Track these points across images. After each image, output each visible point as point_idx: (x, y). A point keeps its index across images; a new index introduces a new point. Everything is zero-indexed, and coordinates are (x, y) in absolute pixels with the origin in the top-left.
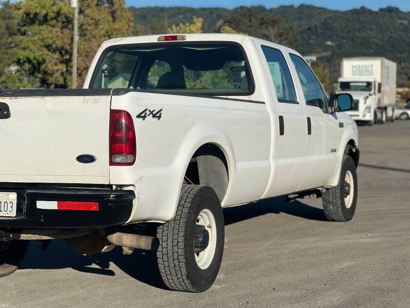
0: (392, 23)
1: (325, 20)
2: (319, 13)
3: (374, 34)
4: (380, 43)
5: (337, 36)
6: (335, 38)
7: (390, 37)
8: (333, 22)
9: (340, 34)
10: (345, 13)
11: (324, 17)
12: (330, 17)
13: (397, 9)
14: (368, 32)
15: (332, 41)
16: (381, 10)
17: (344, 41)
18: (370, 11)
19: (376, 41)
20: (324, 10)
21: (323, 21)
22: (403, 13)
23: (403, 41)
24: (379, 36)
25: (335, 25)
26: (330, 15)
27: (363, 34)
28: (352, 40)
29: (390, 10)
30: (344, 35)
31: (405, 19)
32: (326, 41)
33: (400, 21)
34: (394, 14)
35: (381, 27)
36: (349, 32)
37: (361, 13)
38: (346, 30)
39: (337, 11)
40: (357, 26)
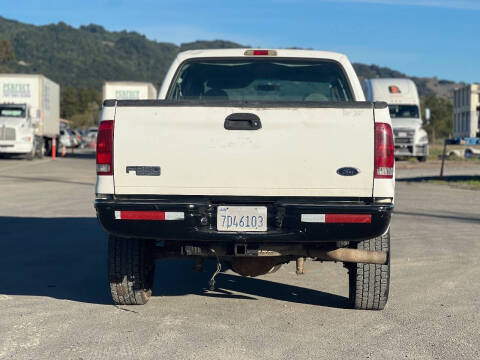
0: (96, 44)
1: (18, 35)
2: (10, 28)
3: (75, 55)
4: (82, 66)
5: (32, 56)
6: (29, 57)
7: (94, 61)
8: (26, 39)
9: (35, 53)
10: (41, 29)
11: (16, 32)
12: (23, 33)
13: (101, 28)
14: (69, 53)
15: (26, 61)
16: (82, 27)
17: (41, 61)
18: (70, 29)
19: (78, 63)
20: (16, 23)
21: (15, 36)
22: (108, 33)
23: (109, 65)
24: (81, 58)
25: (29, 42)
26: (23, 29)
27: (62, 55)
28: (50, 61)
29: (93, 29)
30: (40, 55)
31: (111, 41)
32: (19, 60)
33: (104, 43)
34: (97, 34)
35: (82, 48)
36: (46, 51)
37: (60, 29)
38: (43, 49)
39: (32, 26)
40: (55, 45)
